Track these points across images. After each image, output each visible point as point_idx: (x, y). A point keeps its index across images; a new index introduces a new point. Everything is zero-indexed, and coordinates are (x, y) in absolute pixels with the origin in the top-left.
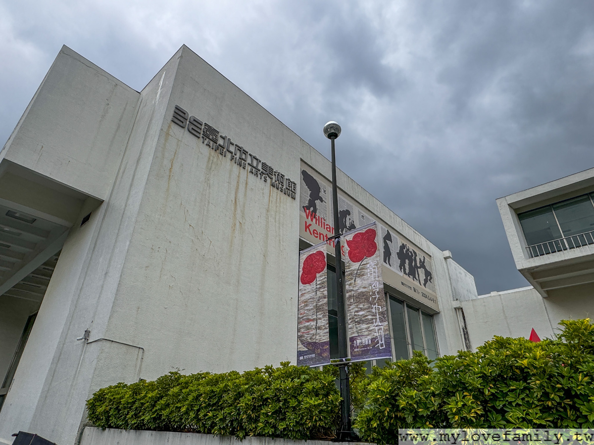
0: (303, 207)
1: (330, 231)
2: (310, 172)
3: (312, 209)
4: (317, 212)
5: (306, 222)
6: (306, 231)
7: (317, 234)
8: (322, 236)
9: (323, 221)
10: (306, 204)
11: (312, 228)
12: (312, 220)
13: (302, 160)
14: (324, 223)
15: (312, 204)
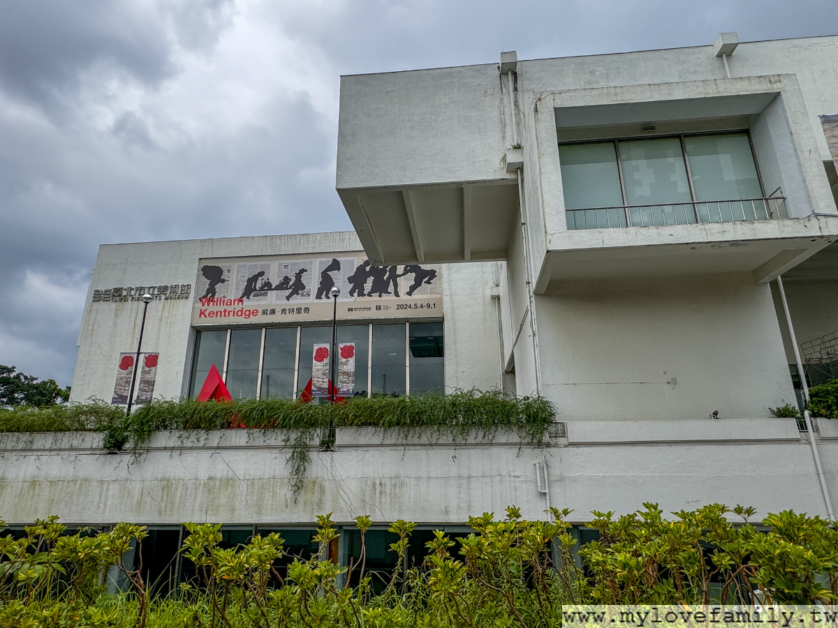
0: (200, 299)
1: (231, 304)
2: (210, 264)
3: (210, 295)
4: (216, 294)
5: (201, 310)
6: (200, 317)
7: (214, 313)
8: (219, 314)
9: (223, 299)
10: (204, 293)
11: (207, 313)
12: (208, 305)
13: (200, 259)
14: (224, 301)
15: (212, 291)
